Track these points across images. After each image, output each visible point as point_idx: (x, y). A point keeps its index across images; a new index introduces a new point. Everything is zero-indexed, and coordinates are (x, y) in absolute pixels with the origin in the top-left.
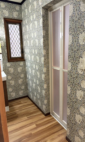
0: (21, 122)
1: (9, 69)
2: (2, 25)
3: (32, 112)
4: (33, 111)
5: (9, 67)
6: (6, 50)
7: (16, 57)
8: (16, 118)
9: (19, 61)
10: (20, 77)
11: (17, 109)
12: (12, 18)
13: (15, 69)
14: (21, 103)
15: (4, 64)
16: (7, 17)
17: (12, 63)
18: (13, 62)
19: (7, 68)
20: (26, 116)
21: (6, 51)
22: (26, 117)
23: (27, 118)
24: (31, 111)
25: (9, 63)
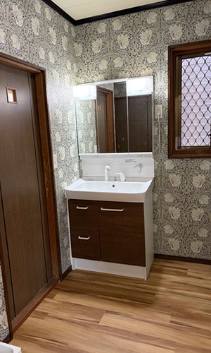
0: (148, 322)
1: (171, 176)
2: (163, 67)
3: (195, 311)
4: (199, 312)
5: (169, 172)
6: (166, 128)
7: (196, 145)
8: (147, 306)
9: (198, 158)
10: (197, 202)
11: (165, 286)
12: (191, 41)
13: (187, 178)
14: (185, 275)
15: (157, 163)
16: (177, 43)
17: (178, 161)
18: (182, 158)
19: (163, 174)
20: (172, 315)
21: (167, 131)
22: (169, 317)
23: (171, 322)
24: (195, 309)
25: (170, 160)
